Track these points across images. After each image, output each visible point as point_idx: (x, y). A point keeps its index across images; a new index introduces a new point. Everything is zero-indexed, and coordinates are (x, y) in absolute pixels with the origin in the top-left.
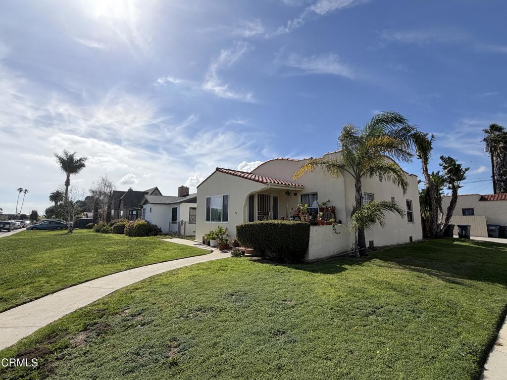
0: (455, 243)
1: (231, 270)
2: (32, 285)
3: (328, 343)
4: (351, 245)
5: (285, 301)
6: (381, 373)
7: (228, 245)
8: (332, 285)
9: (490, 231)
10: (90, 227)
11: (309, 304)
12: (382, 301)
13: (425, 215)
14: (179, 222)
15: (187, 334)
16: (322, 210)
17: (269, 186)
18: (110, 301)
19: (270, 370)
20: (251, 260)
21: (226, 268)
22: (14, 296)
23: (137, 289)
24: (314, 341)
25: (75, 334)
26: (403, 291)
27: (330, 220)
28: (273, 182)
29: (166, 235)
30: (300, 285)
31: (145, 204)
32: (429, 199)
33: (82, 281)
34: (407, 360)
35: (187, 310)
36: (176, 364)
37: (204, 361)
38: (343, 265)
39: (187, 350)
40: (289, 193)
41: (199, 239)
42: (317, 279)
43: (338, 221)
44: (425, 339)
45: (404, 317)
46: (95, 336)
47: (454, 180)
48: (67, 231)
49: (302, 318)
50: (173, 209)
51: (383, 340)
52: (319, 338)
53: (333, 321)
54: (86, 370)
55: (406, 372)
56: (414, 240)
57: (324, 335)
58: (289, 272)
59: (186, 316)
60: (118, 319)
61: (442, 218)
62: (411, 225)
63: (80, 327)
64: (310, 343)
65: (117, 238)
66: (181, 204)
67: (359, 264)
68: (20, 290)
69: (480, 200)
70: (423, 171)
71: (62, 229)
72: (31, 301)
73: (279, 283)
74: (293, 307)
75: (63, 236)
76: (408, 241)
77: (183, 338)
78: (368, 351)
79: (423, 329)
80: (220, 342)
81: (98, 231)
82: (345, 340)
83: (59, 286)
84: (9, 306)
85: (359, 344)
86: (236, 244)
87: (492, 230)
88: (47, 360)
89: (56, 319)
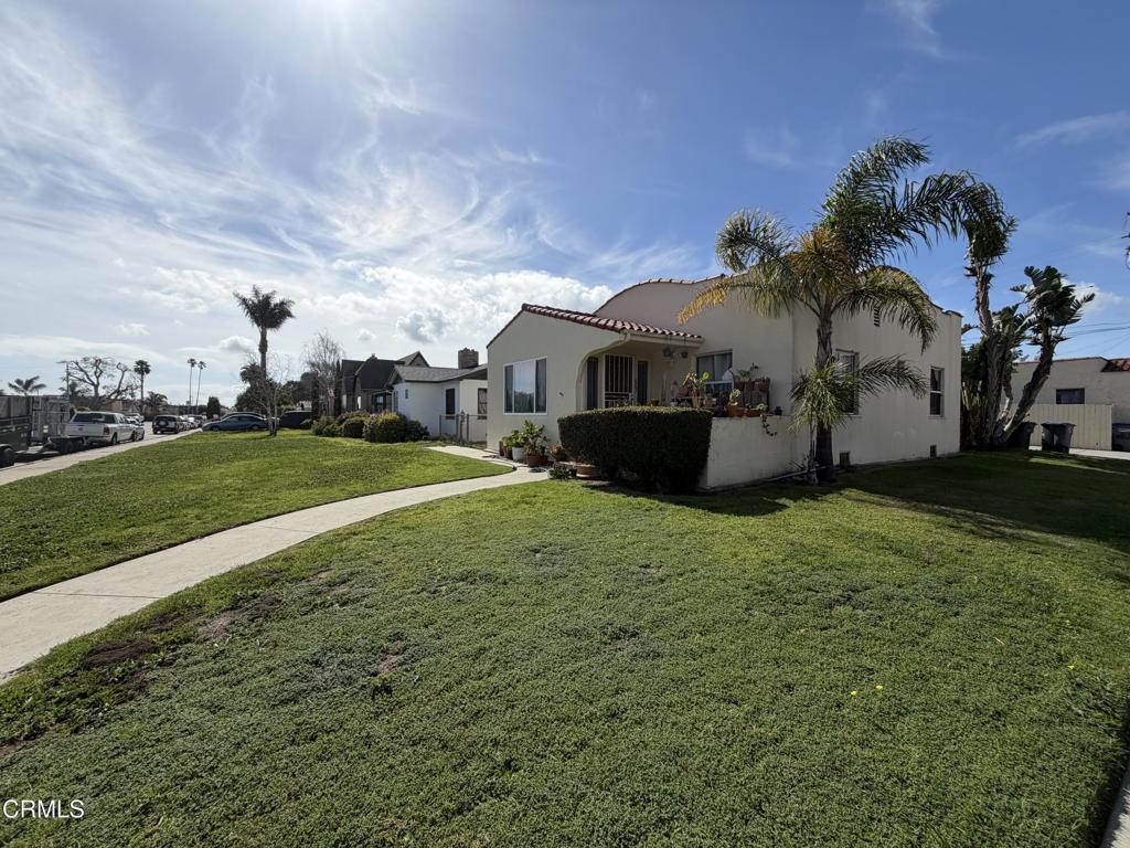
0: (1034, 460)
1: (543, 503)
2: (169, 521)
3: (732, 664)
4: (801, 459)
5: (647, 566)
6: (862, 744)
7: (547, 457)
8: (752, 539)
9: (1118, 436)
10: (307, 427)
11: (697, 575)
12: (867, 575)
13: (971, 401)
14: (458, 416)
15: (426, 627)
16: (740, 386)
17: (629, 337)
18: (297, 555)
19: (590, 718)
20: (586, 486)
21: (534, 500)
22: (132, 540)
23: (354, 534)
24: (701, 656)
25: (212, 616)
26: (917, 556)
27: (758, 407)
28: (636, 328)
29: (434, 440)
30: (683, 535)
31: (396, 382)
32: (986, 367)
33: (261, 516)
34: (930, 715)
35: (438, 577)
36: (388, 690)
37: (448, 688)
38: (782, 497)
39: (416, 660)
40: (672, 351)
41: (493, 447)
42: (721, 525)
43: (773, 409)
44: (976, 667)
45: (921, 614)
46: (245, 621)
47: (1049, 323)
48: (267, 433)
49: (680, 604)
50: (447, 391)
51: (868, 662)
52: (713, 650)
53: (750, 615)
54: (206, 690)
55: (926, 745)
56: (939, 453)
57: (726, 644)
58: (661, 509)
59: (432, 589)
60: (301, 589)
61: (1008, 409)
62: (936, 420)
63: (225, 603)
64: (691, 661)
65: (348, 444)
66: (461, 382)
67: (815, 498)
68: (147, 530)
69: (1104, 370)
70: (976, 305)
71: (260, 429)
72: (161, 549)
73: (638, 531)
74: (662, 581)
75: (257, 441)
76: (927, 454)
77: (415, 634)
78: (831, 688)
79: (969, 643)
80: (491, 648)
81: (319, 433)
82: (775, 659)
83: (217, 525)
84: (118, 558)
85: (809, 669)
86: (562, 456)
87: (1122, 436)
88: (140, 665)
89: (191, 584)
